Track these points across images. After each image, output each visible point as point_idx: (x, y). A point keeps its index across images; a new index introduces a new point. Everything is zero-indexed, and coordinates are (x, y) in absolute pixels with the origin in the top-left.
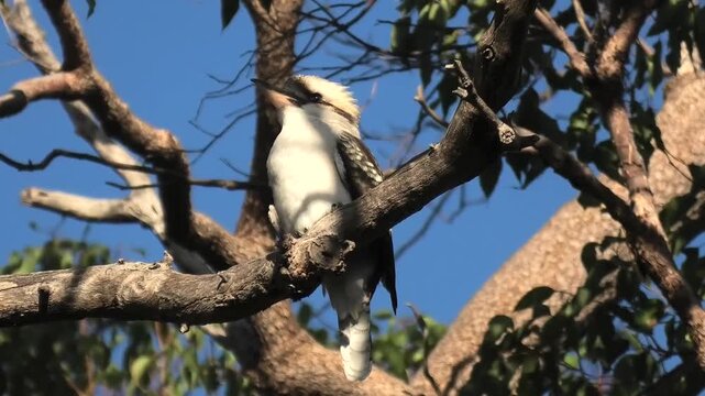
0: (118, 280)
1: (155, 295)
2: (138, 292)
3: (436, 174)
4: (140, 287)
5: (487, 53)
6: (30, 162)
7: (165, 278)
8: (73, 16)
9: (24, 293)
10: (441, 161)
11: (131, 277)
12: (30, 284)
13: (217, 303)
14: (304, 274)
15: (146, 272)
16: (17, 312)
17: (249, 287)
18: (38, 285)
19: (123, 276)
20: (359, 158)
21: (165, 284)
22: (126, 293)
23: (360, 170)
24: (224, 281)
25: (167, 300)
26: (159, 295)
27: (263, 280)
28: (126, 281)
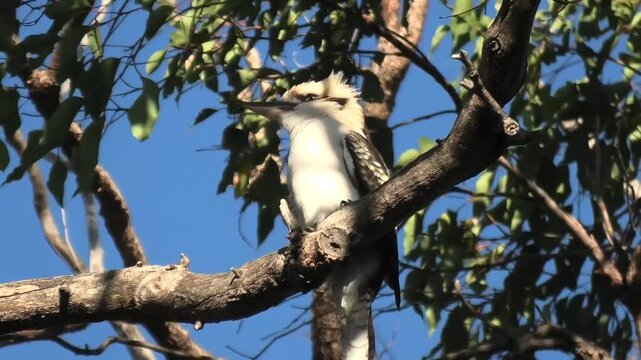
0: (137, 281)
1: (171, 294)
2: (155, 291)
3: (443, 168)
4: (157, 287)
5: (493, 46)
6: (86, 346)
7: (181, 278)
8: (136, 241)
9: (45, 295)
10: (447, 155)
11: (149, 278)
12: (51, 287)
13: (230, 298)
14: (313, 264)
15: (163, 273)
16: (38, 313)
17: (260, 281)
18: (59, 287)
19: (140, 278)
20: (366, 157)
21: (181, 284)
22: (144, 293)
23: (367, 168)
24: (236, 277)
25: (182, 298)
26: (175, 294)
27: (274, 273)
28: (143, 282)
